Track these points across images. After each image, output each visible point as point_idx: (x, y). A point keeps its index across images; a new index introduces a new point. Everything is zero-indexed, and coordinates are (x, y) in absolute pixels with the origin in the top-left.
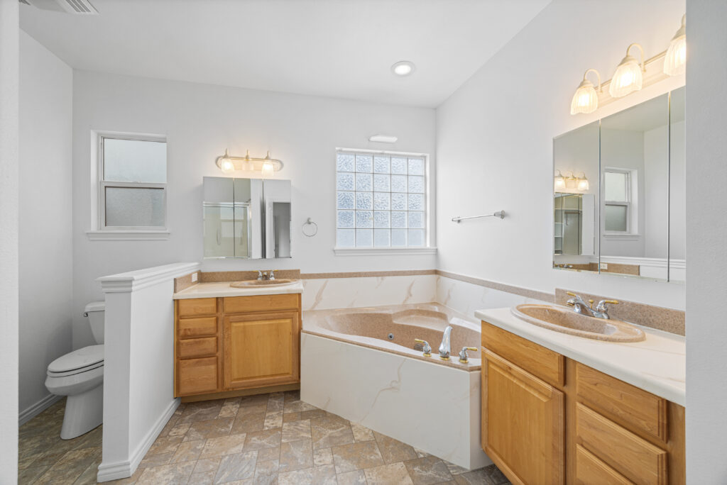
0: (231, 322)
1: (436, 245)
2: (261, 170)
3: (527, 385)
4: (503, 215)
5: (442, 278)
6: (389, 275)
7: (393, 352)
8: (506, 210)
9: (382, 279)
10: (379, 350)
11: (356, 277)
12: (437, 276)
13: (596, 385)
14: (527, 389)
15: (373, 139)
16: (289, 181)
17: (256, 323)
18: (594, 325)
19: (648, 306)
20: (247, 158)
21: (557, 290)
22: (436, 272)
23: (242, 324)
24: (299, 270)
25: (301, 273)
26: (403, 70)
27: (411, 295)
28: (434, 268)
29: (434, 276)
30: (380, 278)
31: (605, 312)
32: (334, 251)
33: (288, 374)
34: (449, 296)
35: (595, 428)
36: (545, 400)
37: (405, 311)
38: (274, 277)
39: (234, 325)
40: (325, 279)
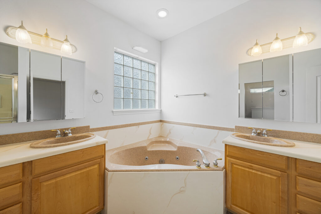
0: (41, 183)
1: (160, 108)
2: (60, 50)
3: (261, 172)
4: (205, 95)
5: (165, 124)
6: (141, 125)
7: (181, 170)
8: (207, 93)
9: (138, 127)
10: (172, 171)
11: (125, 127)
12: (162, 123)
13: (310, 168)
14: (263, 174)
15: (136, 48)
16: (84, 62)
17: (68, 176)
18: (264, 140)
19: (278, 130)
20: (47, 35)
21: (236, 127)
22: (161, 121)
23: (54, 181)
24: (89, 126)
25: (91, 128)
26: (162, 14)
27: (151, 134)
28: (159, 119)
29: (160, 123)
30: (137, 126)
31: (266, 134)
32: (113, 112)
33: (96, 207)
34: (170, 132)
35: (309, 186)
36: (275, 178)
37: (150, 143)
38: (72, 133)
39: (45, 184)
40: (107, 131)
